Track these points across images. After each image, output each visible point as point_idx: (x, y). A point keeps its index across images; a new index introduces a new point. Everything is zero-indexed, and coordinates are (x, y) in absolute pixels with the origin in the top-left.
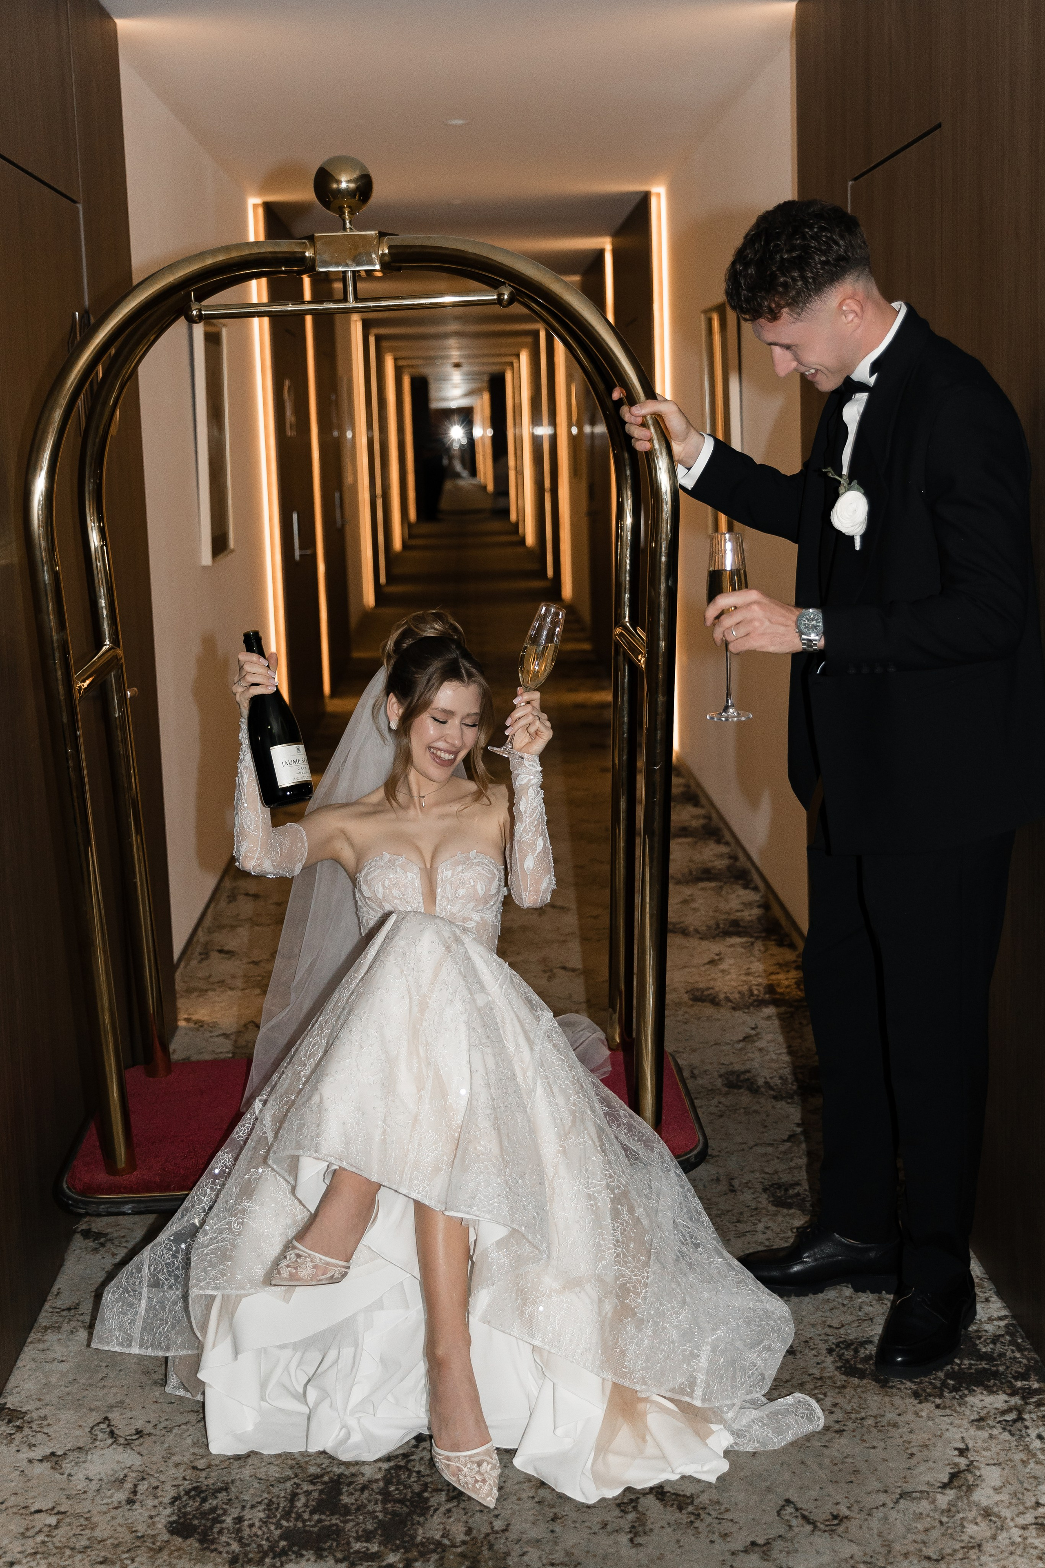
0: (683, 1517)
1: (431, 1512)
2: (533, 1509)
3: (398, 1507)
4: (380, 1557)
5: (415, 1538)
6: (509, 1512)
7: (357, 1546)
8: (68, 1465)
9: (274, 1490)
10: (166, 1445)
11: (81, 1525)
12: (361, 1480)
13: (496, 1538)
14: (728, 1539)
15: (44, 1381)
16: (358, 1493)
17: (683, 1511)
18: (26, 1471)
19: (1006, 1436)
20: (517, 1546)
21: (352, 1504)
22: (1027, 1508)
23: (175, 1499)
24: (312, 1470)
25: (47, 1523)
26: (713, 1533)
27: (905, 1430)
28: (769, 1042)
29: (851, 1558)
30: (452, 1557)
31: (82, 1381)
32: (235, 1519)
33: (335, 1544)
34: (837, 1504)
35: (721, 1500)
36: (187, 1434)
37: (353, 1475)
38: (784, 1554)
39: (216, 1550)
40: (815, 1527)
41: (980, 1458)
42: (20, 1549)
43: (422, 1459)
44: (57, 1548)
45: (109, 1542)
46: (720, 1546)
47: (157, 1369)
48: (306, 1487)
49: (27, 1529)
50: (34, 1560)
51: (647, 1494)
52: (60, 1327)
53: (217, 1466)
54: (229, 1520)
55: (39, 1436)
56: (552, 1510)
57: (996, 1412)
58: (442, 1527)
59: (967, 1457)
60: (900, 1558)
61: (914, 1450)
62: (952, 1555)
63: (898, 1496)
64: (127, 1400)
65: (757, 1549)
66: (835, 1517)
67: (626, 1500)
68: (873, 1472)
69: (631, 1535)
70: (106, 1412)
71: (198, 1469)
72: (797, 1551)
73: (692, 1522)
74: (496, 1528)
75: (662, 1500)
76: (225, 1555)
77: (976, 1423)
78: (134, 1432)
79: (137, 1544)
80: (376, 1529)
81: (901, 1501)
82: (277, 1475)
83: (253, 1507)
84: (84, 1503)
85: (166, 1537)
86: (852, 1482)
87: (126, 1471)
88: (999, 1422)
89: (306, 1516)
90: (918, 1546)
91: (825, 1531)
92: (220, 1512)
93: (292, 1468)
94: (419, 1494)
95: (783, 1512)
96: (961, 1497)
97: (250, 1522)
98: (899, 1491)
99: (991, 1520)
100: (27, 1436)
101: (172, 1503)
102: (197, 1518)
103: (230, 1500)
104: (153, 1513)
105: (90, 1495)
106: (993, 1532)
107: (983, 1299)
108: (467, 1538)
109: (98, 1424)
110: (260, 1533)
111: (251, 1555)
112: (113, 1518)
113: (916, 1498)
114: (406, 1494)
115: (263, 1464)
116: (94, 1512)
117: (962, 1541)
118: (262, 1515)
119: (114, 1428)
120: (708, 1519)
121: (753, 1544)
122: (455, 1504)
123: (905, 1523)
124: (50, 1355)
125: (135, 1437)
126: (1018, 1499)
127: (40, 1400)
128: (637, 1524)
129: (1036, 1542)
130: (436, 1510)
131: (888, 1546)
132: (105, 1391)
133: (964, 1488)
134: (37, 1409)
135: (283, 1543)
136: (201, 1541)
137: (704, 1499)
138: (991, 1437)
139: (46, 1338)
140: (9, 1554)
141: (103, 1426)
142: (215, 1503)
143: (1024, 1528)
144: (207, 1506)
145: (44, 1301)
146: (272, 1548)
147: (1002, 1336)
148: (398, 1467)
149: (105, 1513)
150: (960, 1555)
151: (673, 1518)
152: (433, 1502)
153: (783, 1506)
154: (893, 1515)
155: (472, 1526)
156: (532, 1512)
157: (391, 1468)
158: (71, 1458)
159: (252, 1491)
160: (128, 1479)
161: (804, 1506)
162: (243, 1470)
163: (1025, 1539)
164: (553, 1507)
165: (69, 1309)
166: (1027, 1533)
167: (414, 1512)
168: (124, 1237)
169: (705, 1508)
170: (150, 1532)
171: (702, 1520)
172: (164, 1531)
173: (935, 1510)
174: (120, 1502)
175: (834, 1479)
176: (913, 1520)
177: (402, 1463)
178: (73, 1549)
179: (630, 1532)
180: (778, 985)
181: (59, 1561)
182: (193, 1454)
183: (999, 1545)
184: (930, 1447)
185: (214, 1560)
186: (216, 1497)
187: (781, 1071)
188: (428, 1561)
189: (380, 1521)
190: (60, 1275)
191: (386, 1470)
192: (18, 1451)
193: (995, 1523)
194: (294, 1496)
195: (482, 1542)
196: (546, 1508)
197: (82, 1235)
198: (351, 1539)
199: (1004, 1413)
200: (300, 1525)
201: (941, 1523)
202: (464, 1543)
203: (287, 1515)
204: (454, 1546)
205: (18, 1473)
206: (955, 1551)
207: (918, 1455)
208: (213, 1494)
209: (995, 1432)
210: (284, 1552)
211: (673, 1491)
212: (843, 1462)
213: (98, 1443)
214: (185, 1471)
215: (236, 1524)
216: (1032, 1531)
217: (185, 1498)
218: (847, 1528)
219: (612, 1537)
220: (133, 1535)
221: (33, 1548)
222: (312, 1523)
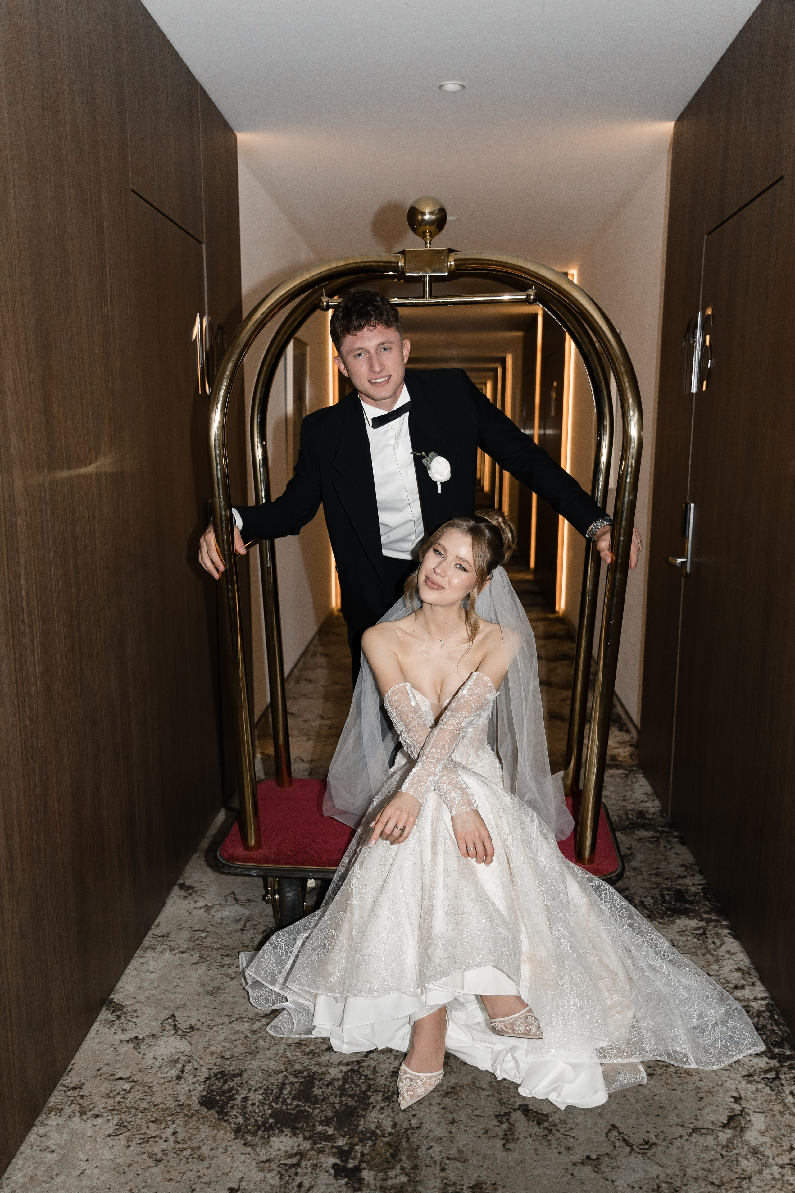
0: (540, 1131)
1: (371, 1109)
2: (439, 1112)
3: (349, 1101)
4: (334, 1139)
5: (358, 1127)
6: (423, 1113)
7: (320, 1128)
8: (144, 1047)
9: (271, 1079)
10: (207, 1039)
11: (145, 1092)
12: (328, 1078)
13: (412, 1133)
14: (571, 1152)
15: (139, 985)
16: (325, 1087)
17: (541, 1126)
18: (118, 1049)
19: (768, 1090)
20: (426, 1141)
21: (320, 1095)
22: (784, 1150)
23: (207, 1079)
24: (297, 1067)
25: (124, 1088)
26: (561, 1146)
27: (697, 1078)
28: (611, 792)
29: (657, 1177)
30: (381, 1144)
31: (163, 987)
32: (243, 1098)
33: (305, 1125)
34: (648, 1132)
35: (568, 1120)
36: (221, 1032)
37: (323, 1073)
38: (610, 1169)
39: (227, 1120)
40: (632, 1149)
41: (751, 1106)
42: (104, 1105)
43: (369, 1066)
44: (127, 1107)
45: (161, 1106)
46: (565, 1158)
47: (210, 983)
48: (292, 1079)
49: (111, 1091)
50: (111, 1115)
51: (517, 1109)
52: (155, 948)
53: (237, 1057)
54: (239, 1098)
55: (130, 1024)
56: (452, 1115)
57: (761, 1070)
58: (376, 1120)
59: (740, 1105)
60: (692, 1182)
61: (703, 1095)
62: (729, 1183)
63: (691, 1131)
64: (188, 1004)
65: (590, 1162)
66: (647, 1143)
67: (502, 1113)
68: (673, 1110)
69: (504, 1141)
70: (174, 1011)
71: (225, 1059)
72: (619, 1167)
73: (546, 1135)
74: (413, 1125)
75: (526, 1116)
76: (233, 1125)
77: (746, 1078)
78: (188, 1026)
79: (178, 1110)
80: (333, 1117)
81: (694, 1135)
82: (274, 1068)
83: (256, 1090)
84: (150, 1076)
85: (197, 1107)
86: (658, 1116)
87: (179, 1055)
88: (763, 1079)
89: (289, 1101)
90: (706, 1173)
91: (639, 1153)
92: (234, 1092)
93: (284, 1064)
94: (364, 1093)
95: (610, 1134)
96: (736, 1136)
97: (253, 1102)
98: (691, 1126)
99: (758, 1158)
100: (122, 1023)
101: (205, 1082)
102: (219, 1095)
103: (242, 1083)
104: (192, 1088)
105: (154, 1070)
106: (759, 1167)
107: (750, 983)
108: (393, 1131)
109: (167, 1019)
110: (257, 1111)
111: (250, 1127)
112: (166, 1089)
113: (703, 1134)
114: (356, 1091)
115: (267, 1059)
116: (155, 1083)
117: (737, 1173)
118: (261, 1097)
119: (177, 1023)
120: (558, 1135)
121: (588, 1157)
122: (387, 1104)
123: (696, 1153)
124: (146, 967)
125: (188, 1031)
126: (778, 1142)
127: (135, 998)
128: (508, 1133)
129: (791, 1179)
130: (374, 1107)
131: (684, 1169)
132: (176, 995)
133: (738, 1129)
134: (132, 1005)
135: (271, 1120)
136: (219, 1113)
137: (555, 1118)
138: (757, 1090)
139: (145, 955)
140: (96, 1109)
141: (170, 1021)
142: (232, 1084)
143: (782, 1166)
144: (226, 1086)
145: (149, 929)
146: (264, 1123)
147: (764, 1012)
148: (352, 1071)
149: (162, 1084)
150: (735, 1184)
151: (534, 1131)
152: (372, 1100)
153: (610, 1130)
154: (687, 1146)
155: (397, 1122)
156: (438, 1115)
157: (348, 1071)
158: (147, 1042)
159: (257, 1078)
160: (180, 1061)
161: (625, 1132)
162: (253, 1062)
163: (783, 1176)
164: (453, 1113)
165: (163, 936)
166: (784, 1172)
167: (359, 1107)
168: (204, 890)
169: (556, 1126)
170: (188, 1102)
171: (553, 1135)
172: (197, 1102)
173: (717, 1145)
174: (172, 1078)
175: (646, 1112)
176: (701, 1151)
177: (356, 1068)
178: (137, 1109)
179: (503, 1139)
180: (619, 756)
181: (127, 1118)
182: (224, 1046)
183: (764, 1179)
184: (714, 1094)
185: (226, 1128)
186: (233, 1081)
187: (618, 812)
188: (365, 1146)
189: (336, 1110)
190: (162, 913)
191: (345, 1072)
192: (115, 1033)
193: (761, 1160)
194: (284, 1084)
195: (402, 1135)
196: (448, 1113)
197: (179, 887)
198: (316, 1123)
199: (766, 1072)
200: (284, 1107)
201: (722, 1155)
202: (390, 1134)
203: (276, 1100)
204: (383, 1136)
205: (112, 1049)
206: (732, 1180)
207: (706, 1098)
208: (232, 1078)
209: (760, 1086)
210: (271, 1128)
211: (535, 1110)
212: (653, 1099)
213: (165, 1032)
214: (216, 1058)
215: (243, 1102)
216: (788, 1170)
217: (214, 1078)
218: (655, 1153)
219: (490, 1142)
220: (177, 1103)
221: (112, 1106)
222: (292, 1107)
